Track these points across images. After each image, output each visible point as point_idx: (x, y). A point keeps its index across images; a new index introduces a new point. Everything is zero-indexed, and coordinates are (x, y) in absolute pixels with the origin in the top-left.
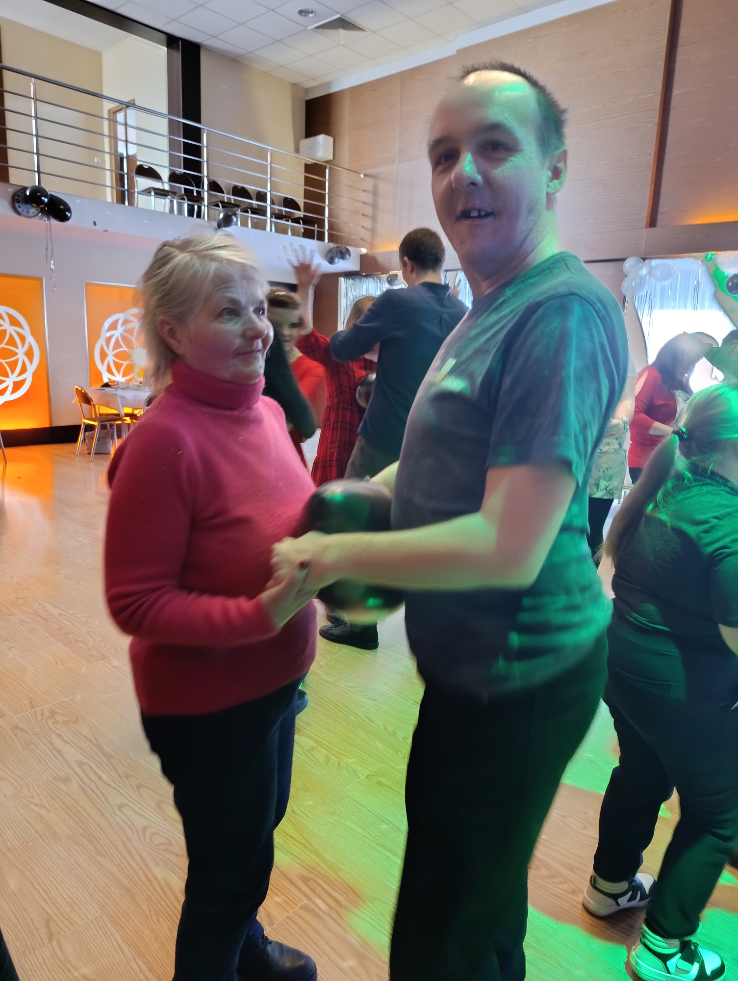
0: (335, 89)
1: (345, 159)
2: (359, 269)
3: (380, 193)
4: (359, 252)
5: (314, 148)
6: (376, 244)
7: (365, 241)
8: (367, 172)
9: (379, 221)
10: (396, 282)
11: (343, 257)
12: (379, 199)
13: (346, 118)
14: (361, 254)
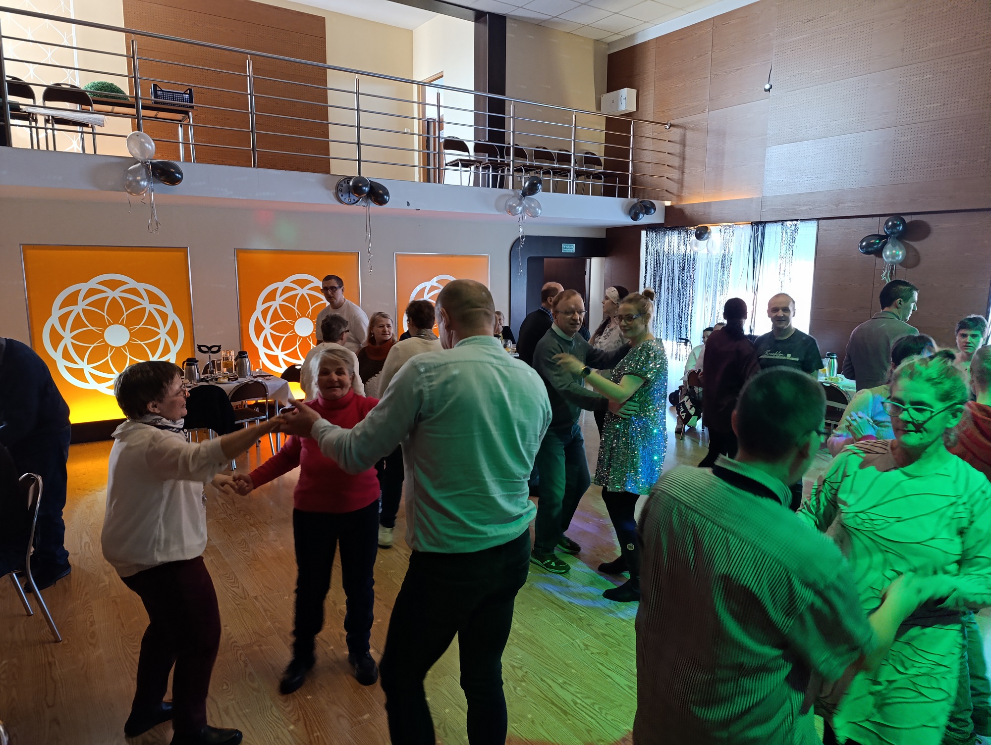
0: (639, 41)
1: (650, 111)
2: (663, 222)
3: (688, 143)
4: (664, 204)
5: (615, 102)
6: (683, 195)
7: (671, 193)
8: (673, 122)
9: (687, 171)
10: (706, 236)
11: (647, 212)
12: (687, 149)
13: (651, 69)
14: (666, 207)
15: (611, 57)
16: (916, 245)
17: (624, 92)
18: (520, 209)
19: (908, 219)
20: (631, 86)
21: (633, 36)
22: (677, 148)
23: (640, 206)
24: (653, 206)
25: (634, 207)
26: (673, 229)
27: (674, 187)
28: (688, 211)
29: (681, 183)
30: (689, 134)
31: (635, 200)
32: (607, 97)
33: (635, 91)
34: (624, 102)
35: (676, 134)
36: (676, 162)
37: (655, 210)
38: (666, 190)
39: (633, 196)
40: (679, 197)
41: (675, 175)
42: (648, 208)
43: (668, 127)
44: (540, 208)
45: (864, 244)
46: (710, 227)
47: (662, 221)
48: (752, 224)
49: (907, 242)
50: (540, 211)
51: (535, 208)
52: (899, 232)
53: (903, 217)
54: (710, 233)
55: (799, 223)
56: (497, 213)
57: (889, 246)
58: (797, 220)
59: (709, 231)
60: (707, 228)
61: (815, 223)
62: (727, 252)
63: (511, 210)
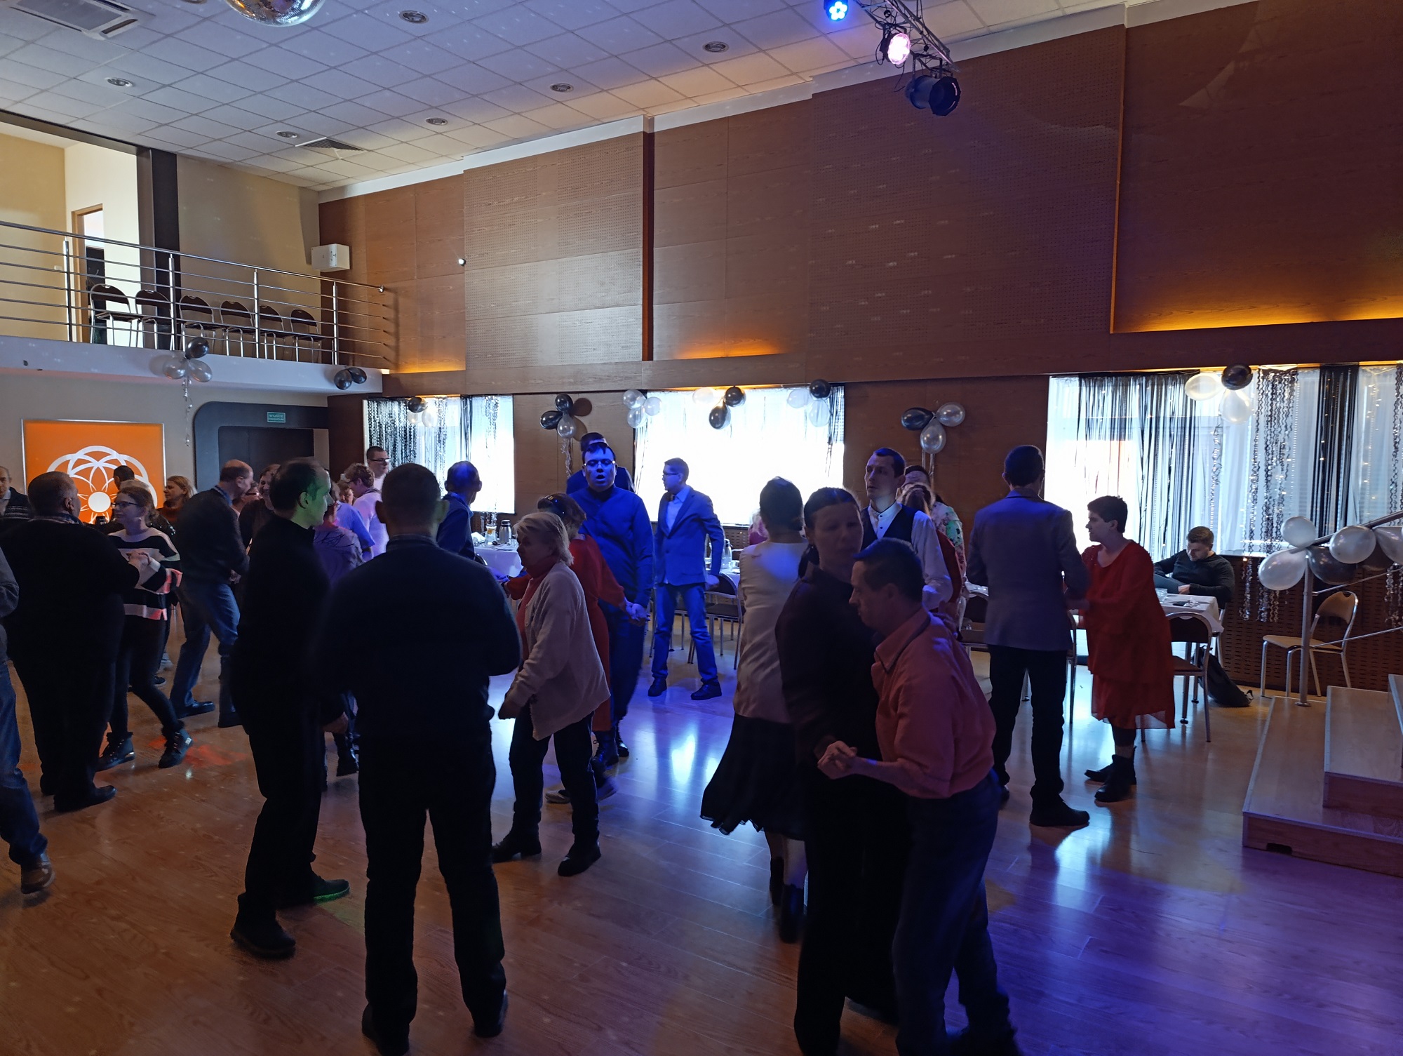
0: (349, 194)
1: (363, 270)
2: (381, 392)
3: (401, 308)
4: (381, 373)
5: (327, 257)
6: (400, 363)
7: (388, 360)
8: (387, 286)
9: (401, 340)
10: (420, 407)
11: (358, 381)
12: (400, 316)
13: (360, 224)
14: (384, 376)
15: (322, 207)
16: (583, 419)
17: (334, 247)
18: (182, 372)
19: (574, 398)
20: (342, 242)
21: (343, 189)
22: (390, 314)
23: (347, 373)
24: (363, 374)
25: (339, 374)
26: (392, 399)
27: (391, 355)
28: (403, 381)
29: (397, 349)
30: (401, 300)
31: (343, 367)
32: (317, 251)
33: (347, 248)
34: (334, 258)
35: (389, 298)
36: (392, 329)
37: (365, 378)
38: (384, 358)
39: (340, 362)
40: (396, 365)
41: (392, 342)
42: (358, 377)
43: (381, 290)
44: (210, 372)
45: (544, 419)
46: (426, 400)
47: (380, 390)
48: (461, 397)
49: (577, 417)
50: (209, 376)
51: (203, 372)
52: (567, 408)
53: (569, 395)
54: (423, 405)
55: (499, 398)
56: (151, 375)
57: (562, 420)
58: (496, 395)
59: (422, 403)
60: (420, 399)
61: (511, 397)
62: (442, 424)
63: (170, 373)
